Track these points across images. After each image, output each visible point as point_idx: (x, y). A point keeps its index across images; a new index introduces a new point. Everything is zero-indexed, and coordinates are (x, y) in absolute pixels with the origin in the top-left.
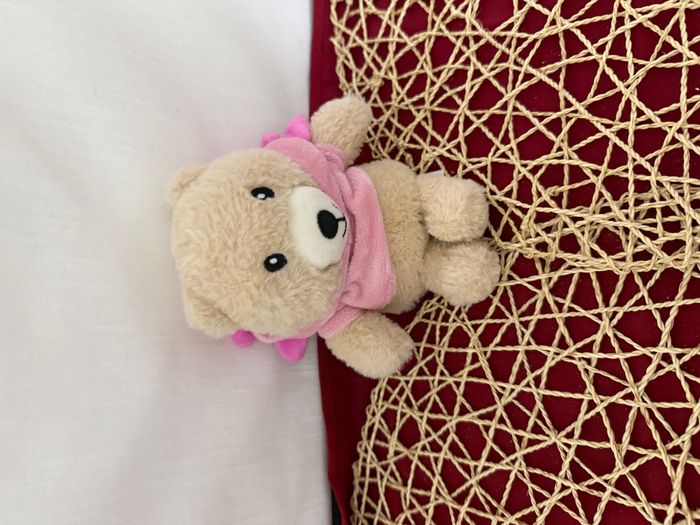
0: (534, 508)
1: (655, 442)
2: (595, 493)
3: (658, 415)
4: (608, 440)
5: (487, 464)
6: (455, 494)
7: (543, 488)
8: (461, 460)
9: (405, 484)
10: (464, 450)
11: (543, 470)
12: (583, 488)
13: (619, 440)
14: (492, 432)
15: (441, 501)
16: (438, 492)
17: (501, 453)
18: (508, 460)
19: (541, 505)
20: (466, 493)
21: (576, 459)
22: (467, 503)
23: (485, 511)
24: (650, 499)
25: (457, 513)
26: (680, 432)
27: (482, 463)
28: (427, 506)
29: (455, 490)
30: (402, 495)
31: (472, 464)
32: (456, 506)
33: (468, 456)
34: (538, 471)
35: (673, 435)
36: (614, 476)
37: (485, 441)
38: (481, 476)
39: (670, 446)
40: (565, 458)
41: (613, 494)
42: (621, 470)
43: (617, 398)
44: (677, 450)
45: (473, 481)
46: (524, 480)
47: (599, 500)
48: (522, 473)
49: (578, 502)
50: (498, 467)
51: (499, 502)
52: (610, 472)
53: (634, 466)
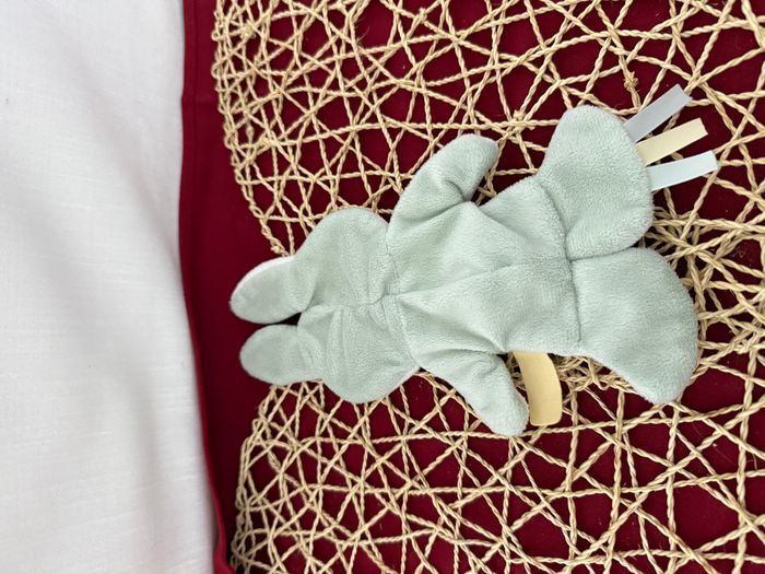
0: (458, 490)
1: (614, 482)
2: (528, 501)
3: (630, 460)
4: (567, 461)
5: (425, 428)
6: (377, 441)
7: (475, 476)
8: (398, 412)
9: (327, 410)
10: (406, 404)
11: (483, 458)
12: (518, 493)
13: (577, 465)
14: (444, 400)
15: (359, 442)
16: (359, 432)
17: (445, 424)
18: (450, 434)
19: (466, 491)
20: (391, 445)
21: (524, 464)
22: (387, 456)
23: (403, 472)
24: (580, 527)
25: (371, 460)
26: (642, 483)
27: (421, 425)
28: (343, 442)
29: (379, 437)
30: (319, 420)
31: (409, 420)
32: (374, 454)
33: (408, 412)
34: (478, 458)
35: (634, 481)
36: (555, 495)
37: (435, 405)
38: (414, 437)
39: (627, 491)
40: (513, 458)
41: (546, 509)
42: (564, 491)
43: (597, 427)
44: (632, 497)
45: (404, 438)
46: (459, 461)
47: (529, 509)
48: (460, 452)
49: (506, 503)
50: (438, 437)
51: (422, 469)
52: (553, 488)
53: (580, 494)
